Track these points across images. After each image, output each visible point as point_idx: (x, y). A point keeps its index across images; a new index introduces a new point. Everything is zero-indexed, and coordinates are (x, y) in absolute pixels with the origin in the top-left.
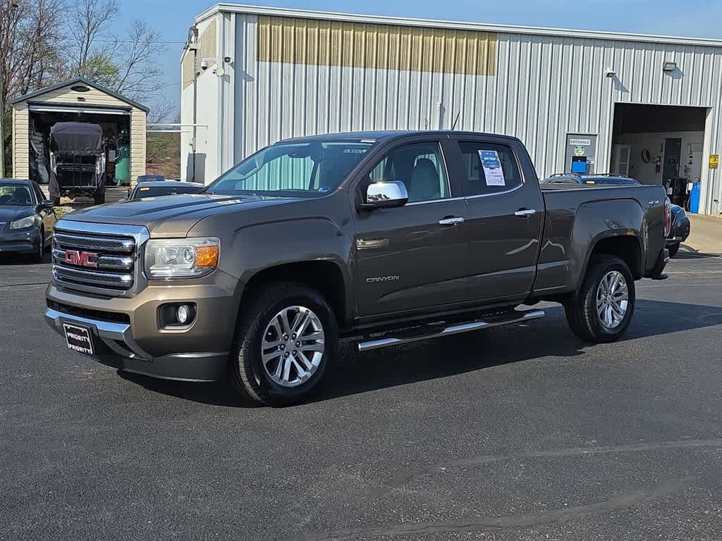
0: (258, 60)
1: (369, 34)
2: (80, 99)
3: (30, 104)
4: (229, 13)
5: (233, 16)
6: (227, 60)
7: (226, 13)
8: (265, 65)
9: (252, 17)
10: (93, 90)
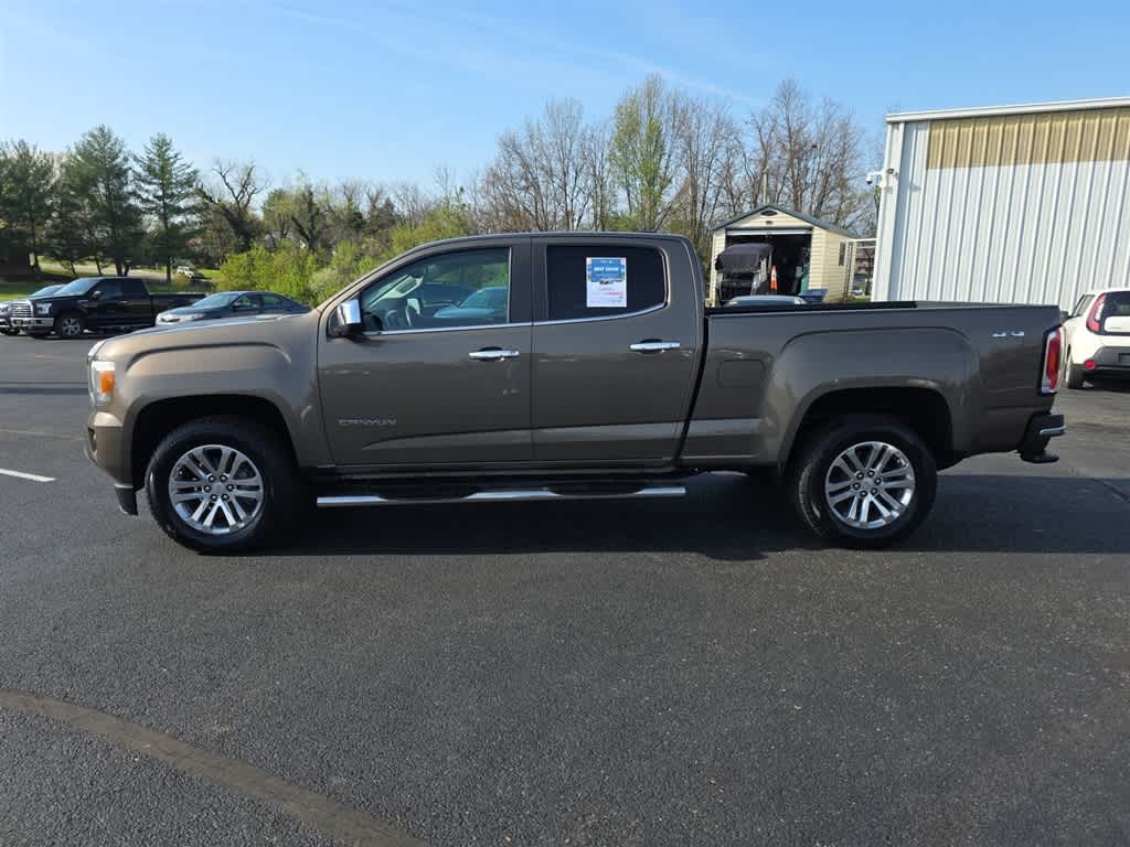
0: (927, 168)
1: (1057, 124)
2: (769, 222)
3: (727, 230)
4: (898, 123)
5: (902, 126)
6: (890, 171)
7: (895, 124)
8: (934, 173)
9: (923, 125)
10: (780, 214)
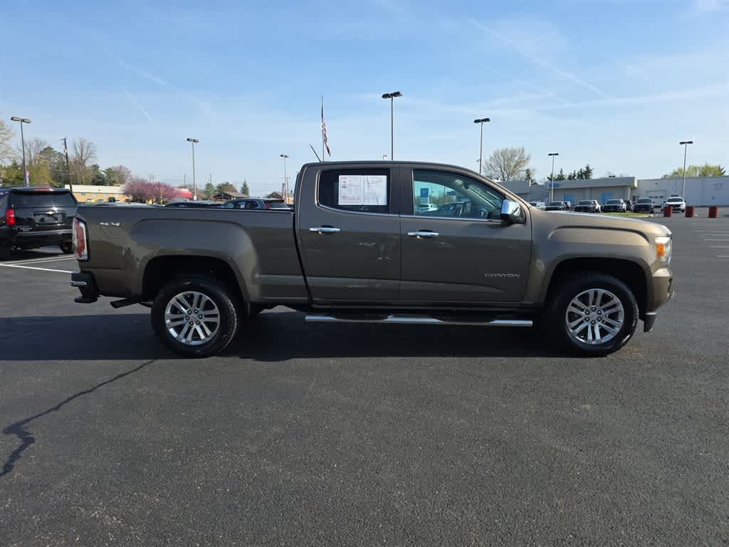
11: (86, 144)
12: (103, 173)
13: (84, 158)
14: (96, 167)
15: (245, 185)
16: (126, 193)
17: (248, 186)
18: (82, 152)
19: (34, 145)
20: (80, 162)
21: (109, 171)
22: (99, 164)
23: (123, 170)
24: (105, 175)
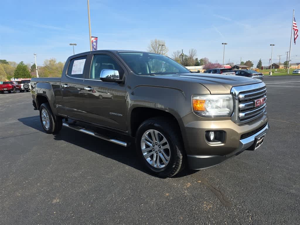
11: (193, 51)
12: (199, 61)
13: (192, 56)
14: (197, 59)
15: (260, 61)
16: (203, 69)
17: (262, 62)
18: (192, 54)
19: (177, 53)
20: (191, 58)
21: (201, 60)
22: (198, 58)
23: (206, 59)
24: (200, 62)
